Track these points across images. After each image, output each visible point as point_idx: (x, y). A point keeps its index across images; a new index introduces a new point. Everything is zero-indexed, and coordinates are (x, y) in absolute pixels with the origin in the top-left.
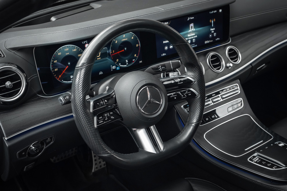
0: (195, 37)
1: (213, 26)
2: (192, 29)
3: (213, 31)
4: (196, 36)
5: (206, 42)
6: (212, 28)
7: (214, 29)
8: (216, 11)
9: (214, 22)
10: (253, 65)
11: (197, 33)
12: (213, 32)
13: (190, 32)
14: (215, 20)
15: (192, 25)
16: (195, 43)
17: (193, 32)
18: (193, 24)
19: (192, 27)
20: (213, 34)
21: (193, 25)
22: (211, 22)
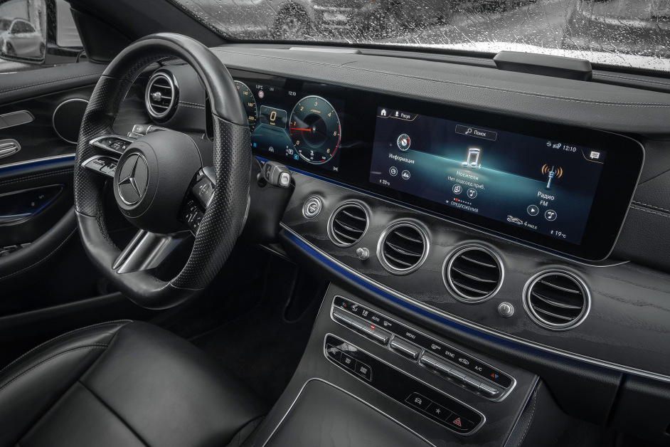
0: (477, 186)
1: (548, 186)
2: (474, 163)
3: (546, 200)
4: (481, 187)
5: (511, 219)
6: (547, 191)
7: (552, 198)
8: (574, 149)
9: (555, 177)
10: (630, 385)
11: (485, 179)
12: (546, 204)
13: (465, 167)
14: (561, 173)
15: (475, 150)
16: (475, 203)
17: (473, 170)
18: (479, 150)
19: (473, 157)
20: (543, 209)
21: (478, 154)
22: (548, 174)
